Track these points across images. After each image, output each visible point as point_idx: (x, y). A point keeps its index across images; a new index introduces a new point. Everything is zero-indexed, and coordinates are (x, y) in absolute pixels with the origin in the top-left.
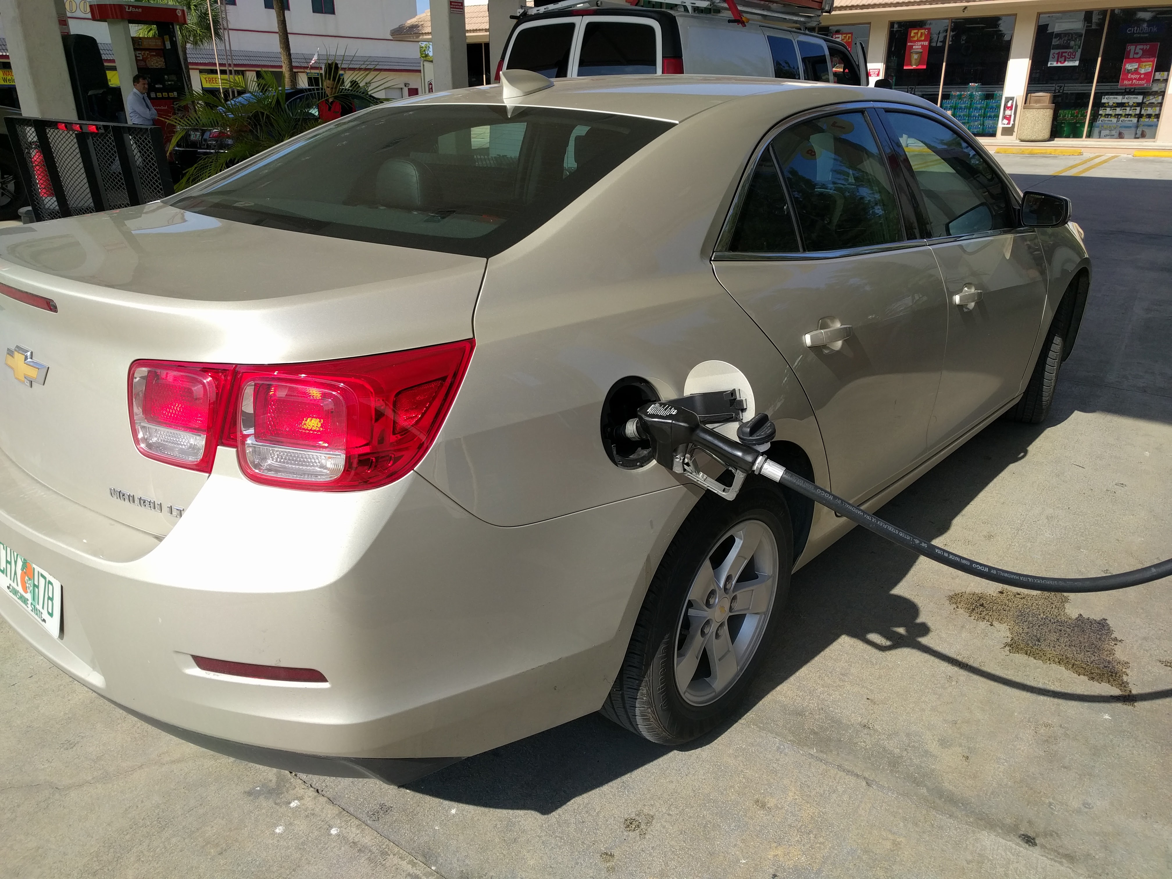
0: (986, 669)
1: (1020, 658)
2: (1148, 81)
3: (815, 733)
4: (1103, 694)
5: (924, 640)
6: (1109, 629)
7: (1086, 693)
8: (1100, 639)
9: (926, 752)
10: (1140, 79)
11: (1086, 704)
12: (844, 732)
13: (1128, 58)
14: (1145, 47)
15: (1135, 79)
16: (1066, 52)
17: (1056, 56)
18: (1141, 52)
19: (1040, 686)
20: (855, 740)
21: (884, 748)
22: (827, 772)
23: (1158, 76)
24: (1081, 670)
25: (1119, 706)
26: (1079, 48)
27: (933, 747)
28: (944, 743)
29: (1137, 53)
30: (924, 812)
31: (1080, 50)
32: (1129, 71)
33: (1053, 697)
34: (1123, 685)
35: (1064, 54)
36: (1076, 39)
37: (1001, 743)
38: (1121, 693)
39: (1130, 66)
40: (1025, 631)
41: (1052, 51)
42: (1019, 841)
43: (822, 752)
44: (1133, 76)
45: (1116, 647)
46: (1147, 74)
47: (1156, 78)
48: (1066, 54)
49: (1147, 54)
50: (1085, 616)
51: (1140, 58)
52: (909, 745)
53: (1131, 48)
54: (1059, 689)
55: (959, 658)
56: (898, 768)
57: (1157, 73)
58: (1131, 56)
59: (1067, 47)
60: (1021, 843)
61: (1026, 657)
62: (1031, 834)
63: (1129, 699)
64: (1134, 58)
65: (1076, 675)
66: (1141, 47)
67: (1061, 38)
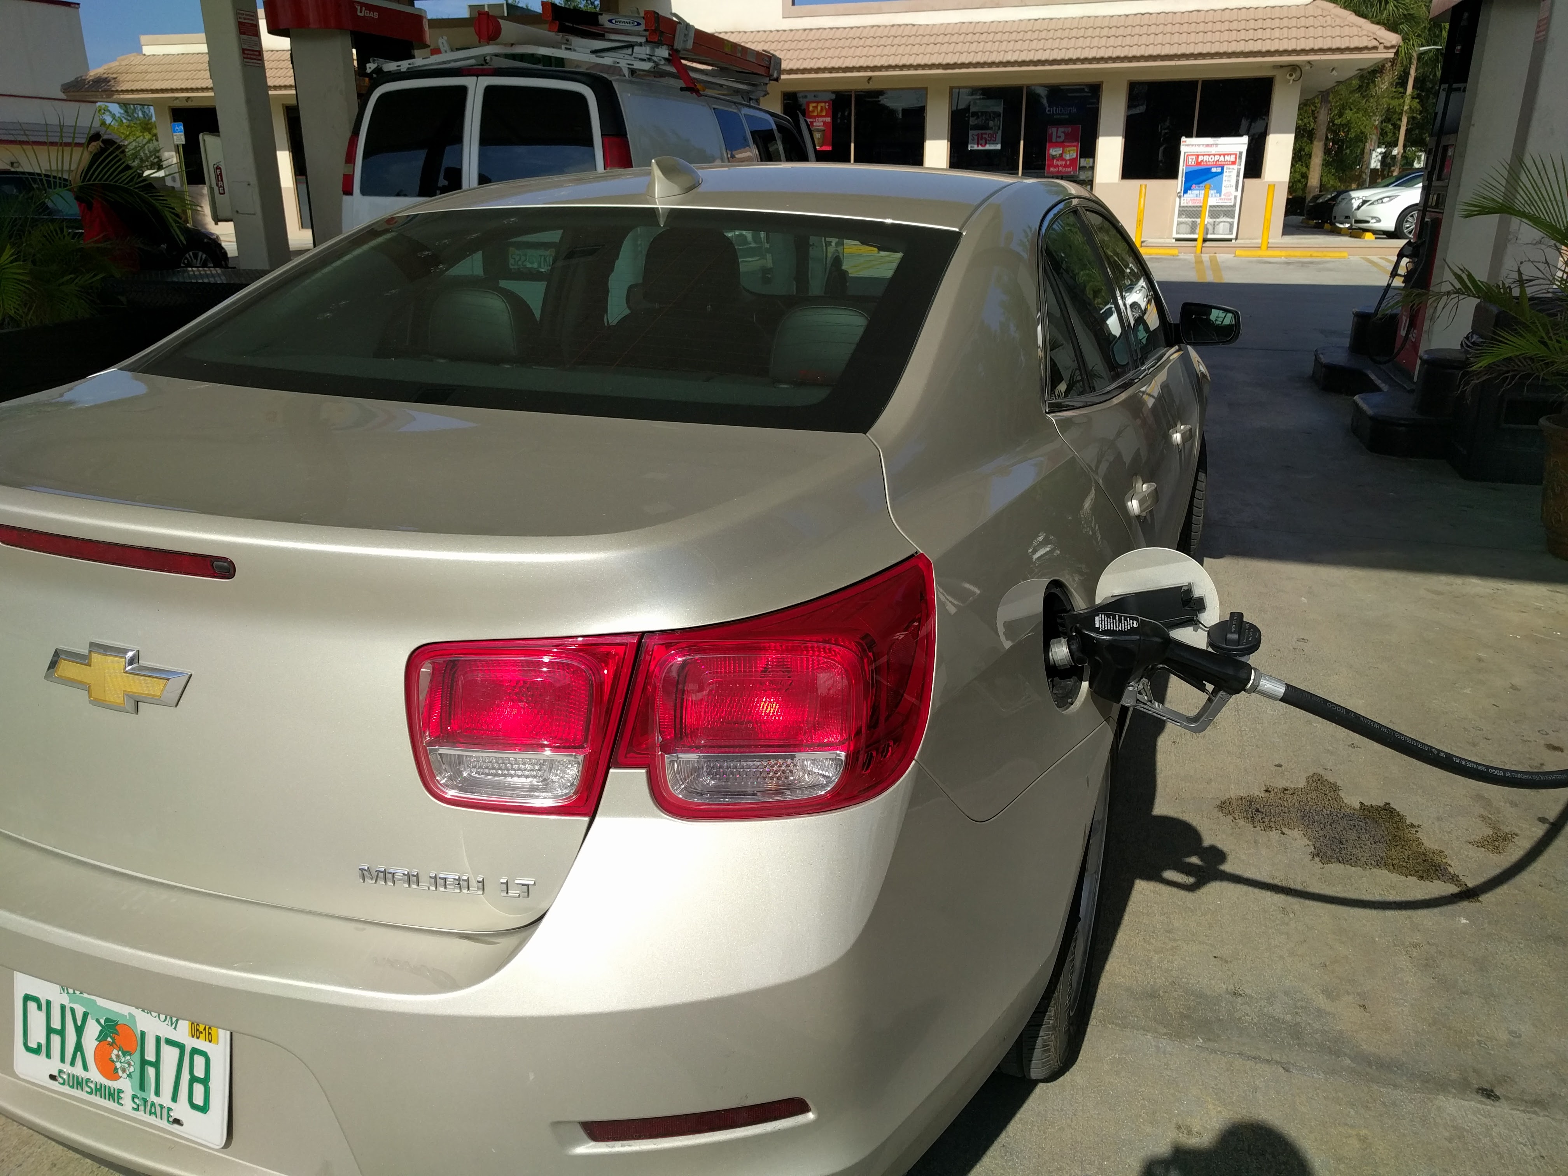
0: (1312, 889)
1: (1336, 869)
2: (1074, 169)
3: (1187, 1017)
4: (1444, 894)
5: (1227, 867)
6: (1399, 815)
7: (1427, 897)
8: (1398, 828)
9: (1319, 1010)
10: (1066, 166)
11: (1436, 910)
12: (1217, 1007)
13: (1051, 141)
14: (1066, 130)
15: (1061, 166)
16: (986, 134)
17: (976, 138)
18: (1063, 136)
19: (1378, 898)
20: (1237, 1015)
21: (1273, 1017)
22: (1231, 1066)
23: (1084, 162)
24: (1404, 870)
25: (1465, 905)
26: (999, 129)
27: (1321, 1001)
28: (1330, 994)
29: (1060, 137)
30: (1366, 1089)
31: (1000, 132)
32: (1054, 157)
33: (1399, 909)
34: (1454, 879)
35: (984, 136)
36: (994, 118)
37: (1385, 979)
38: (1459, 889)
39: (1054, 151)
40: (1320, 835)
41: (971, 133)
42: (1479, 1097)
43: (1209, 1040)
44: (1059, 163)
45: (1419, 835)
46: (1073, 161)
47: (1082, 165)
48: (986, 136)
49: (1070, 138)
50: (1367, 803)
51: (1063, 142)
52: (1296, 1007)
53: (1053, 130)
54: (1398, 899)
55: (1276, 882)
56: (1303, 1040)
57: (1082, 160)
58: (1054, 140)
59: (986, 127)
60: (1483, 1099)
61: (1342, 866)
62: (1486, 1086)
63: (1469, 894)
64: (1057, 142)
65: (1403, 878)
66: (1063, 129)
67: (978, 117)
